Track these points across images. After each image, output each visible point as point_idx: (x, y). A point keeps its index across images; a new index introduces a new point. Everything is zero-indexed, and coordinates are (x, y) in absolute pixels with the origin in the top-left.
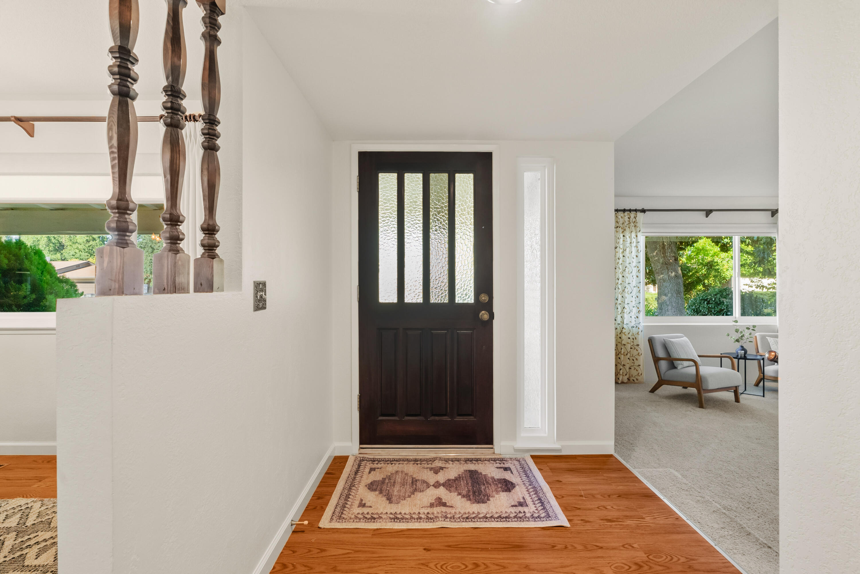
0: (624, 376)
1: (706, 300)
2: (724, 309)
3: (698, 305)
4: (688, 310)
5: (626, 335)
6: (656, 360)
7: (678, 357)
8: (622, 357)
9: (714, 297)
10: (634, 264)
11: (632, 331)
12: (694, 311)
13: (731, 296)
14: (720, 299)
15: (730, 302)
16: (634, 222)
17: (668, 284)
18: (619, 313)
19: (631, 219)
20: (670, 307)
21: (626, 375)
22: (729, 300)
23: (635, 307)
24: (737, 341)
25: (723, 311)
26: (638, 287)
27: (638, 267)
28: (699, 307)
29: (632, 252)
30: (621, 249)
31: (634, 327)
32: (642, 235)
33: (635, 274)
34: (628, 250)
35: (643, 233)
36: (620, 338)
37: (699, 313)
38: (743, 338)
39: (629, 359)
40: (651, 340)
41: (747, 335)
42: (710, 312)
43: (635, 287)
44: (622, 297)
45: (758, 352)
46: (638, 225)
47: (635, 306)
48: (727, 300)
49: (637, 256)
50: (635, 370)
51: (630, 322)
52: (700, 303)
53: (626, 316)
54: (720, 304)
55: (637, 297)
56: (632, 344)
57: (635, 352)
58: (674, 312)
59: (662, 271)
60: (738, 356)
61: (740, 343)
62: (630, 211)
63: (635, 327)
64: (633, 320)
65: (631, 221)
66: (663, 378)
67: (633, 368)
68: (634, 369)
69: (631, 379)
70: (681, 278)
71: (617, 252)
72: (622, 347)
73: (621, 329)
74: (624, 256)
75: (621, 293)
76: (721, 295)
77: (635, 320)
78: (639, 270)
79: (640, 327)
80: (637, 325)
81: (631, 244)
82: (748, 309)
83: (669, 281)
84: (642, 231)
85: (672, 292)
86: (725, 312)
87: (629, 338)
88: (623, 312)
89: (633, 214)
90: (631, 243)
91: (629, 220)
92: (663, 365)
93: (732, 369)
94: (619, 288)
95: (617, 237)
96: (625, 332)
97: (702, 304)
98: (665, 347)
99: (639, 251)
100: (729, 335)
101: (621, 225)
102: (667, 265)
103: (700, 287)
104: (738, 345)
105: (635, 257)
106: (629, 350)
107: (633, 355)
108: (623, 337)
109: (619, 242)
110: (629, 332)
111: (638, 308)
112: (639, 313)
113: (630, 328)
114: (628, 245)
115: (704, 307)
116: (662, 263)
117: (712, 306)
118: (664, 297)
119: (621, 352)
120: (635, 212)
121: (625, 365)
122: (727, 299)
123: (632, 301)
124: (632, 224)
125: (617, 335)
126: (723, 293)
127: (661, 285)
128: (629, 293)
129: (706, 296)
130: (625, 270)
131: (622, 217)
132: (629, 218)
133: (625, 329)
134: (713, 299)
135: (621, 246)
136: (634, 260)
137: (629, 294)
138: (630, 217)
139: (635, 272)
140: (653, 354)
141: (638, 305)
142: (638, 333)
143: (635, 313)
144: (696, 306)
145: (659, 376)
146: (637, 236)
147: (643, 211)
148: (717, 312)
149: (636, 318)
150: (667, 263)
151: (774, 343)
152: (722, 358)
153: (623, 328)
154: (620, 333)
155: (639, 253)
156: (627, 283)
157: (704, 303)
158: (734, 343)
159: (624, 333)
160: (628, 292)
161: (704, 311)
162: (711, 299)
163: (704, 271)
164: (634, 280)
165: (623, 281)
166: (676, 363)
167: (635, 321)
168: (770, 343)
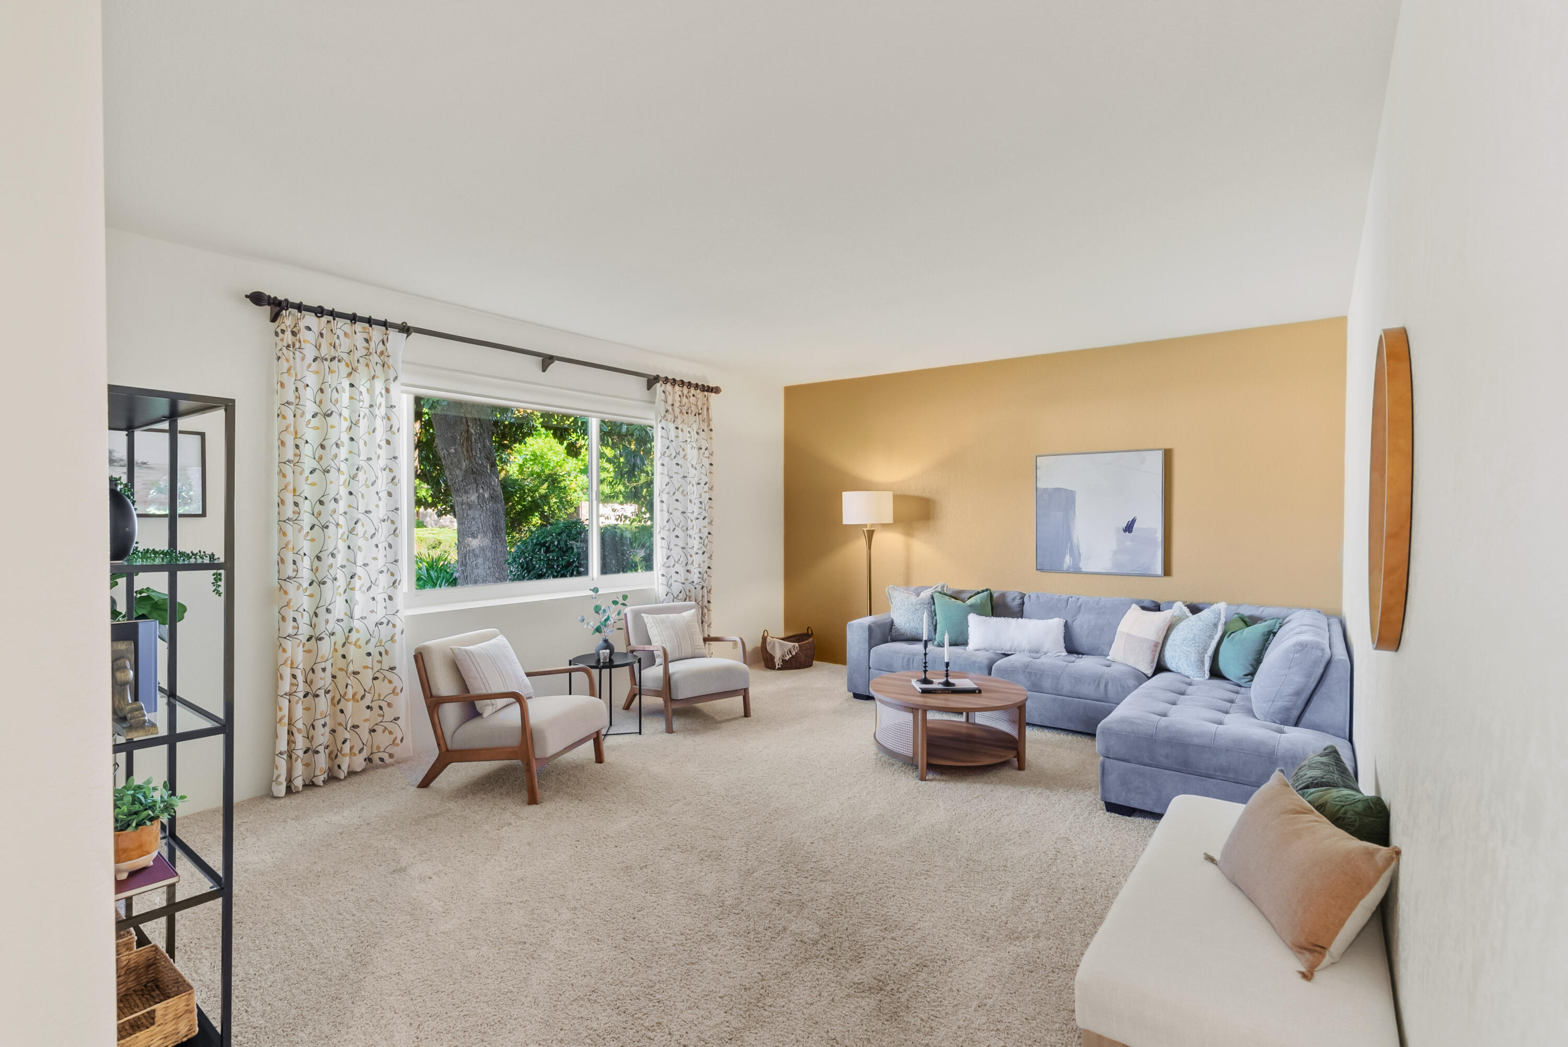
0: (355, 755)
1: (543, 545)
2: (574, 561)
3: (529, 554)
4: (513, 566)
5: (360, 647)
6: (434, 703)
7: (484, 692)
8: (349, 707)
9: (557, 538)
10: (382, 462)
11: (376, 634)
12: (522, 567)
13: (584, 536)
14: (566, 541)
15: (583, 548)
16: (382, 353)
17: (477, 514)
18: (341, 590)
19: (372, 344)
20: (480, 561)
21: (361, 751)
22: (582, 545)
23: (385, 571)
24: (598, 630)
25: (572, 565)
26: (393, 522)
27: (391, 470)
28: (531, 560)
29: (374, 431)
30: (345, 419)
31: (382, 623)
32: (403, 392)
33: (384, 488)
34: (363, 423)
35: (403, 384)
36: (344, 657)
37: (531, 571)
38: (609, 622)
39: (368, 707)
40: (421, 654)
41: (613, 616)
42: (550, 568)
43: (384, 521)
44: (349, 547)
45: (630, 645)
46: (390, 361)
47: (385, 569)
48: (578, 544)
49: (388, 442)
50: (387, 731)
51: (372, 611)
52: (533, 551)
53: (358, 596)
54: (567, 551)
55: (390, 546)
56: (377, 667)
57: (383, 688)
58: (489, 568)
59: (466, 488)
60: (599, 660)
61: (603, 633)
62: (370, 321)
63: (385, 624)
64: (381, 604)
65: (372, 350)
66: (449, 747)
67: (379, 729)
68: (384, 732)
69: (376, 758)
70: (501, 501)
71: (333, 427)
72: (349, 682)
73: (347, 634)
74: (352, 439)
75: (345, 537)
76: (568, 533)
77: (384, 604)
78: (393, 479)
79: (398, 623)
80: (389, 617)
81: (371, 409)
82: (611, 560)
83: (479, 507)
84: (402, 378)
85: (485, 529)
86: (576, 566)
87: (369, 654)
88: (349, 588)
89: (377, 333)
90: (371, 406)
91: (366, 345)
92: (451, 713)
93: (591, 695)
94: (338, 524)
95: (333, 386)
96: (358, 640)
97: (536, 554)
98: (456, 668)
99: (395, 429)
100: (583, 620)
101: (345, 356)
102: (476, 474)
103: (536, 520)
104: (598, 639)
105: (383, 443)
106: (368, 683)
107: (379, 695)
108: (352, 652)
109: (337, 401)
110: (369, 637)
111: (392, 574)
112: (395, 588)
113: (372, 627)
114: (364, 411)
115: (540, 560)
116: (466, 471)
117: (553, 557)
118: (470, 539)
119: (345, 693)
120: (384, 328)
121: (358, 727)
122: (578, 542)
123: (375, 559)
124: (375, 358)
125: (336, 650)
126: (571, 531)
127: (463, 515)
128: (369, 535)
129: (544, 537)
130: (354, 477)
131: (346, 334)
132: (367, 341)
133: (358, 631)
134: (556, 543)
135: (346, 413)
136: (383, 453)
137: (367, 540)
138: (370, 338)
139: (385, 483)
140: (427, 689)
141: (392, 567)
142: (392, 639)
143: (384, 588)
144: (526, 557)
145: (442, 742)
146: (387, 390)
147: (405, 329)
148: (563, 567)
149: (387, 599)
150: (475, 470)
151: (653, 624)
152: (572, 673)
153: (350, 631)
154: (344, 645)
155: (394, 433)
156: (362, 509)
157: (540, 550)
158: (592, 634)
159: (355, 644)
160: (365, 532)
161: (540, 566)
162: (553, 542)
163: (543, 490)
164: (382, 504)
165: (350, 506)
166: (479, 704)
167: (385, 608)
168: (648, 625)
